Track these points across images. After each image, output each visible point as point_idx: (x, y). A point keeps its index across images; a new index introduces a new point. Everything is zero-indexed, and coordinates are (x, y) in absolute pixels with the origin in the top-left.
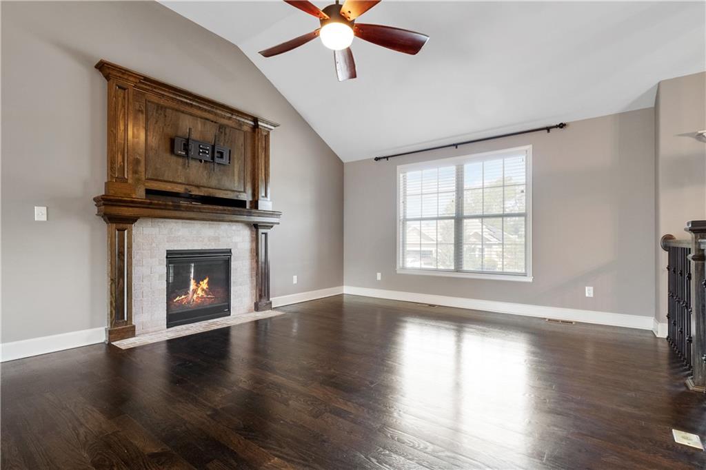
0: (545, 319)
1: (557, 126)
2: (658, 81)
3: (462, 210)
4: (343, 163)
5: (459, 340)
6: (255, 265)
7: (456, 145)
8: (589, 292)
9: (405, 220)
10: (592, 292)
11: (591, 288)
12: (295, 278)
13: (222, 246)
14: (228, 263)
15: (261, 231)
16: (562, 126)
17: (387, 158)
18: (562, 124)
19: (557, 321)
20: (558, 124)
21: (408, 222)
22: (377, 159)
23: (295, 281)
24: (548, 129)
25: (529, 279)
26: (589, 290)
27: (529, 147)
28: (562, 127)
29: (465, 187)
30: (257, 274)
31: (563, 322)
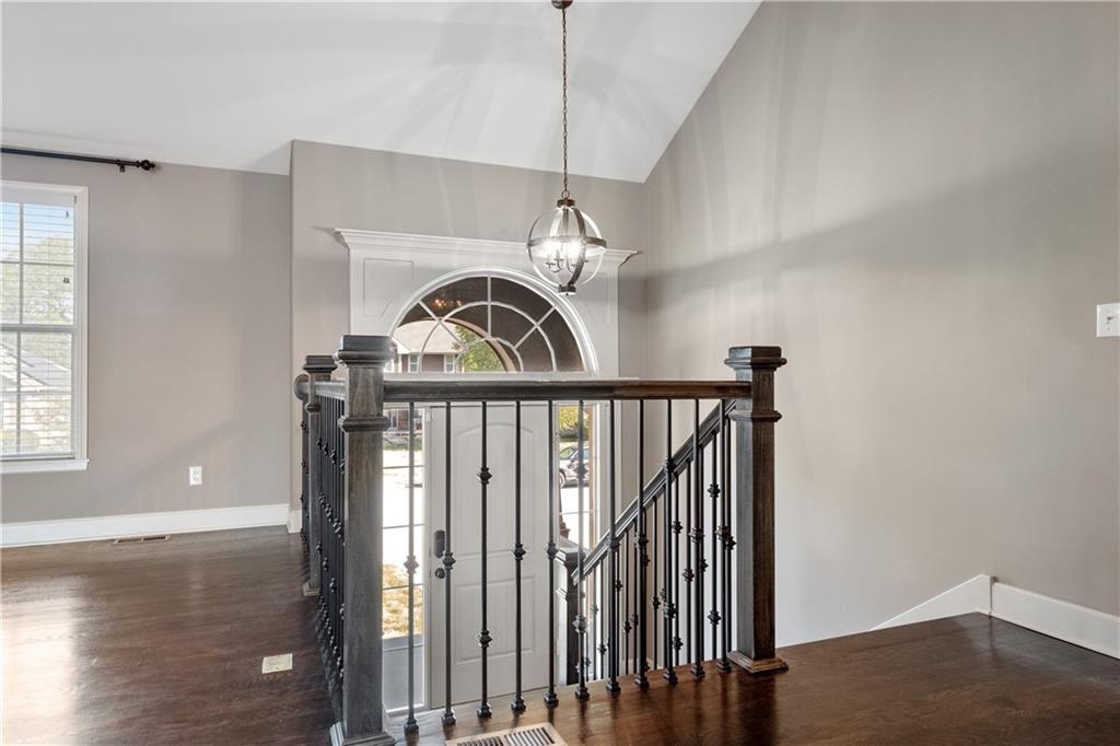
0: (113, 540)
1: (138, 164)
2: (292, 139)
8: (195, 476)
10: (199, 476)
11: (199, 469)
16: (147, 165)
18: (146, 161)
19: (136, 540)
20: (141, 159)
24: (122, 164)
25: (81, 465)
26: (195, 473)
27: (81, 191)
28: (147, 169)
31: (147, 539)
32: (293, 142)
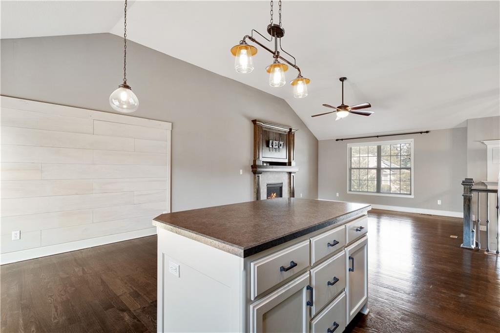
1: (425, 132)
2: (466, 119)
3: (380, 166)
4: (318, 141)
5: (378, 223)
6: (289, 189)
7: (378, 136)
8: (439, 202)
9: (351, 169)
11: (440, 201)
12: (301, 194)
13: (280, 182)
14: (281, 188)
15: (292, 174)
16: (427, 132)
17: (342, 140)
21: (352, 170)
22: (337, 140)
23: (301, 196)
24: (421, 133)
25: (412, 196)
27: (413, 140)
29: (382, 155)
30: (290, 193)
32: (467, 120)
